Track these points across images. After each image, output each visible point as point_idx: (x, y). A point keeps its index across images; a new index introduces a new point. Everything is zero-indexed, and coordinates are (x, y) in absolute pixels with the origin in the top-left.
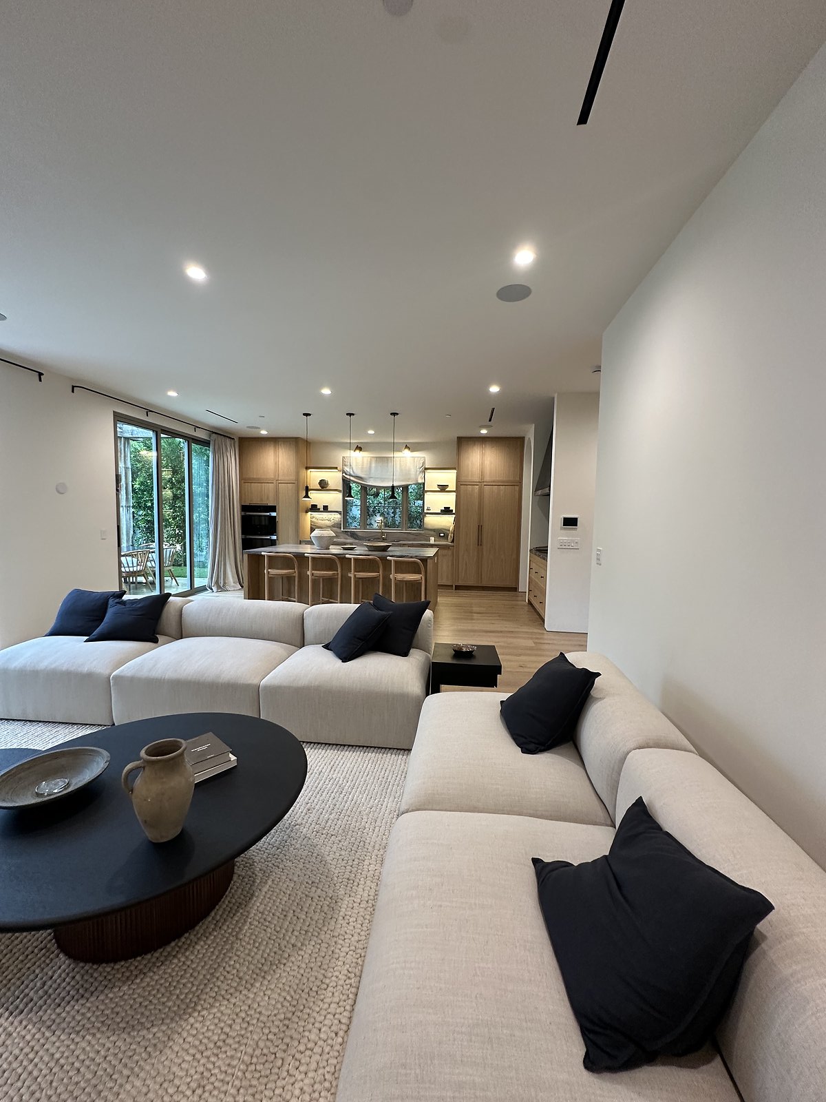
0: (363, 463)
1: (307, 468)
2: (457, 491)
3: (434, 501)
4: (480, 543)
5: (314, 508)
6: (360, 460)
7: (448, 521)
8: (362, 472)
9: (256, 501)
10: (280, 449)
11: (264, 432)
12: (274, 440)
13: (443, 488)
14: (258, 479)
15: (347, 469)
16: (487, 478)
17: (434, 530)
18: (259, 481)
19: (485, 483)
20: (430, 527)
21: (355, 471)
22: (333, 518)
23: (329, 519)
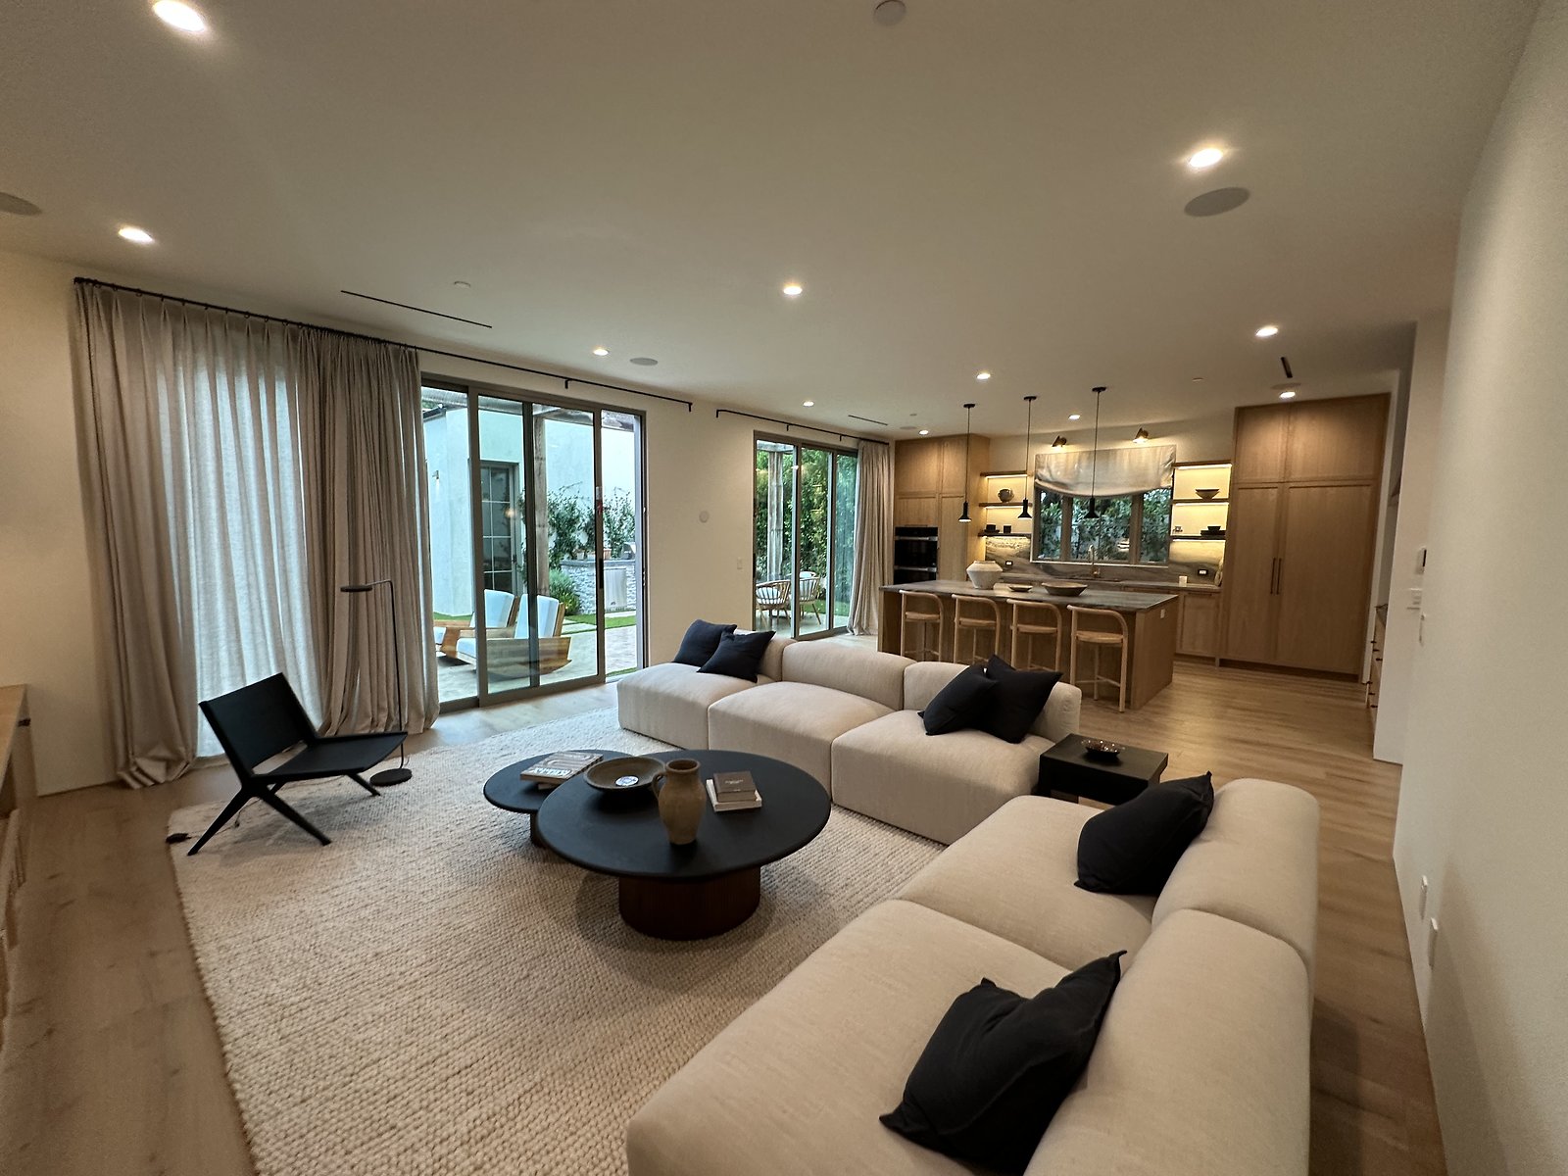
0: (1067, 461)
1: (984, 475)
2: (1231, 499)
3: (1191, 518)
4: (1276, 586)
5: (991, 531)
6: (1062, 459)
7: (1215, 549)
8: (1065, 475)
9: (913, 522)
10: (946, 453)
11: (924, 433)
12: (937, 441)
13: (1207, 496)
14: (918, 493)
15: (1044, 473)
16: (1296, 476)
17: (1188, 565)
18: (917, 496)
19: (1292, 485)
20: (1180, 559)
21: (1053, 473)
22: (1017, 544)
23: (1012, 545)
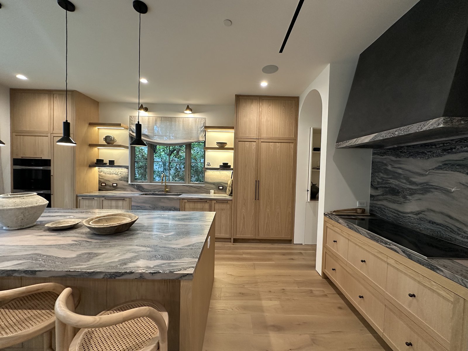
0: (149, 122)
1: (90, 124)
2: (235, 149)
3: (215, 158)
4: (257, 197)
5: (100, 163)
6: (146, 120)
7: (226, 176)
12: (48, 93)
13: (222, 146)
14: (33, 132)
16: (264, 135)
17: (214, 184)
19: (262, 140)
20: (210, 181)
22: (120, 172)
23: (116, 173)
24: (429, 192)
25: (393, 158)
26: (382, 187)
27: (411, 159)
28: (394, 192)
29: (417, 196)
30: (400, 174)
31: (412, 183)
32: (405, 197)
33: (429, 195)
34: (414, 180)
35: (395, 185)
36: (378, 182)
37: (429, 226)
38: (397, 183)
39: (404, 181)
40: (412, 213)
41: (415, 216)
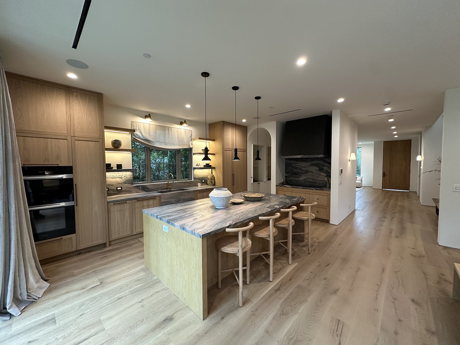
4: (233, 184)
6: (147, 126)
7: (206, 173)
8: (150, 136)
9: (36, 161)
15: (137, 133)
17: (199, 179)
18: (42, 135)
20: (196, 177)
21: (143, 134)
22: (124, 176)
23: (120, 177)
24: (307, 173)
25: (295, 162)
26: (291, 173)
27: (301, 162)
28: (296, 174)
29: (304, 174)
30: (298, 167)
31: (302, 170)
32: (300, 175)
33: (308, 174)
34: (303, 169)
35: (296, 171)
36: (289, 171)
37: (308, 183)
38: (297, 170)
39: (299, 170)
40: (302, 180)
41: (304, 181)
